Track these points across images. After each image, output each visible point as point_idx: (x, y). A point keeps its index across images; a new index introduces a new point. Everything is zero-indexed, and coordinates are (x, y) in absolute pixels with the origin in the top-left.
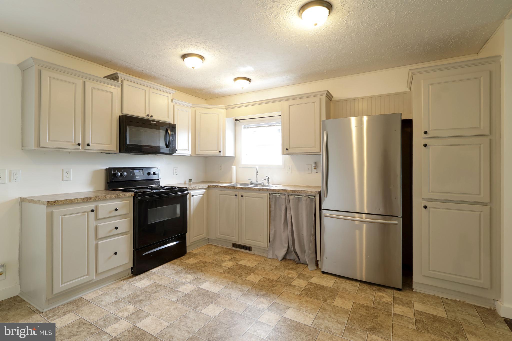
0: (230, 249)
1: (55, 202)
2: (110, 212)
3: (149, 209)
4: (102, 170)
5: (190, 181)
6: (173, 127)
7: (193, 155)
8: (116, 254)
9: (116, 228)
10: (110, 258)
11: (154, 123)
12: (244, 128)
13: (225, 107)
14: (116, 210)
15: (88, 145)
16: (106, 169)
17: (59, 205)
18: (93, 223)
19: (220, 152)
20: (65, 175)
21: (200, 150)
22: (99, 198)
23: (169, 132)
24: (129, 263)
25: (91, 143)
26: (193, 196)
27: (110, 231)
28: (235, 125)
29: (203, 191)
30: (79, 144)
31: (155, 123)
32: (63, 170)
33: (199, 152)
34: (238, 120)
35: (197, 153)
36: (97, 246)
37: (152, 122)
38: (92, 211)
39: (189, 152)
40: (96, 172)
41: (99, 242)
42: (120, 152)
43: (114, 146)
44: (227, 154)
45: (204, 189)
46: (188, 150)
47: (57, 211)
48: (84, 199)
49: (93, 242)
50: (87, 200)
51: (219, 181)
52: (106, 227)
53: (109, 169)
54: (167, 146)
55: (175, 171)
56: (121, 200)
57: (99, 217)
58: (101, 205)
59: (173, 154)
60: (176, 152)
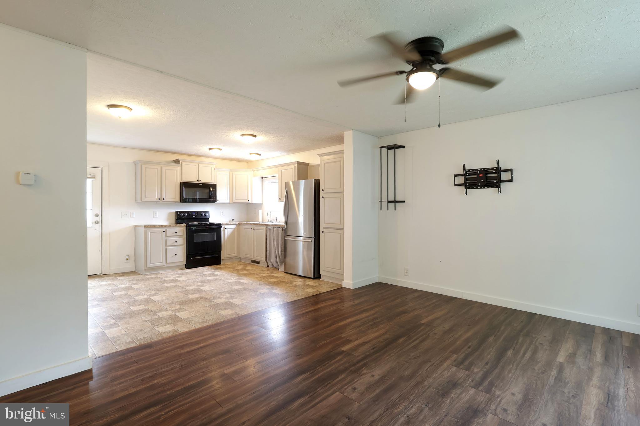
0: (249, 264)
1: (147, 226)
2: (173, 233)
3: (195, 234)
4: (173, 212)
5: (233, 220)
6: (214, 186)
7: (231, 203)
8: (176, 255)
9: (176, 242)
10: (173, 257)
11: (201, 184)
12: (268, 183)
13: (252, 170)
14: (176, 232)
15: (164, 199)
16: (175, 212)
17: (149, 228)
18: (165, 238)
19: (249, 200)
20: (154, 215)
21: (236, 199)
22: (167, 226)
23: (211, 189)
24: (183, 261)
25: (166, 198)
26: (226, 229)
27: (173, 243)
28: (262, 181)
29: (234, 226)
30: (159, 199)
32: (153, 212)
33: (235, 200)
34: (264, 178)
35: (234, 201)
36: (166, 249)
37: (199, 184)
38: (164, 232)
39: (228, 201)
40: (170, 214)
41: (168, 248)
42: (181, 202)
43: (178, 198)
44: (255, 202)
45: (236, 225)
46: (227, 199)
47: (149, 230)
48: (160, 226)
49: (164, 247)
50: (162, 226)
52: (171, 241)
53: (177, 212)
54: (210, 198)
55: (221, 214)
56: (179, 227)
57: (167, 235)
58: (168, 229)
59: (216, 203)
60: (217, 201)
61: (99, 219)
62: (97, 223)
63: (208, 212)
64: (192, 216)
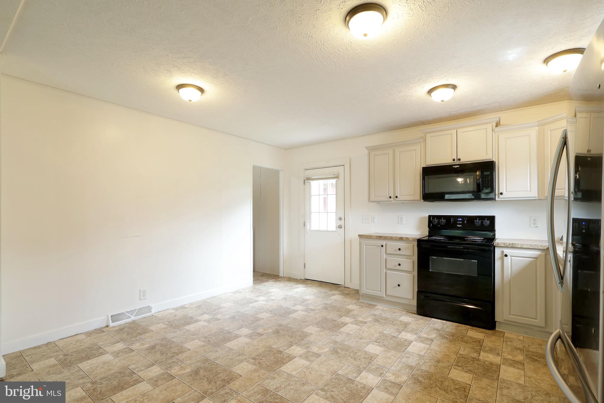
2: (395, 250)
6: (490, 166)
7: (543, 198)
8: (399, 286)
9: (399, 265)
10: (395, 287)
11: (456, 167)
14: (400, 249)
15: (397, 197)
17: (364, 238)
18: (384, 256)
20: (400, 220)
22: (387, 238)
25: (400, 195)
26: (506, 256)
27: (396, 266)
30: (390, 197)
31: (459, 167)
36: (386, 273)
38: (383, 246)
39: (533, 194)
41: (388, 272)
46: (530, 191)
48: (377, 236)
49: (384, 270)
50: (379, 237)
52: (393, 261)
53: (430, 216)
54: (479, 190)
55: (532, 222)
56: (406, 242)
57: (388, 252)
58: (389, 243)
59: (497, 199)
60: (500, 196)
61: (342, 223)
62: (340, 227)
63: (492, 218)
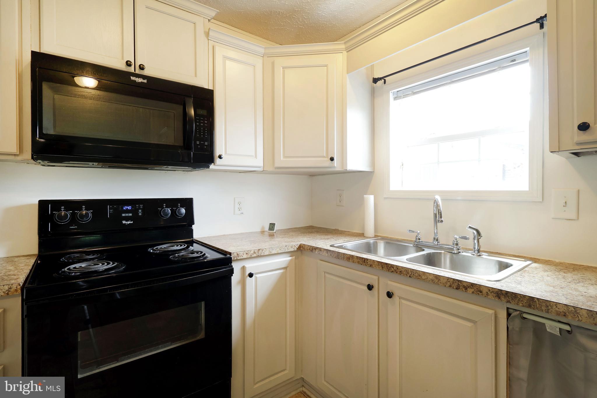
5: (272, 226)
6: (204, 98)
7: (270, 169)
11: (140, 80)
12: (395, 99)
13: (343, 46)
19: (332, 159)
21: (285, 157)
23: (191, 109)
28: (373, 93)
29: (285, 260)
31: (145, 81)
33: (282, 161)
34: (380, 79)
35: (277, 165)
37: (133, 78)
39: (258, 162)
44: (351, 167)
45: (289, 255)
46: (256, 157)
51: (337, 228)
53: (43, 205)
54: (187, 146)
55: (237, 206)
59: (212, 166)
60: (218, 161)
63: (188, 203)
64: (117, 217)
